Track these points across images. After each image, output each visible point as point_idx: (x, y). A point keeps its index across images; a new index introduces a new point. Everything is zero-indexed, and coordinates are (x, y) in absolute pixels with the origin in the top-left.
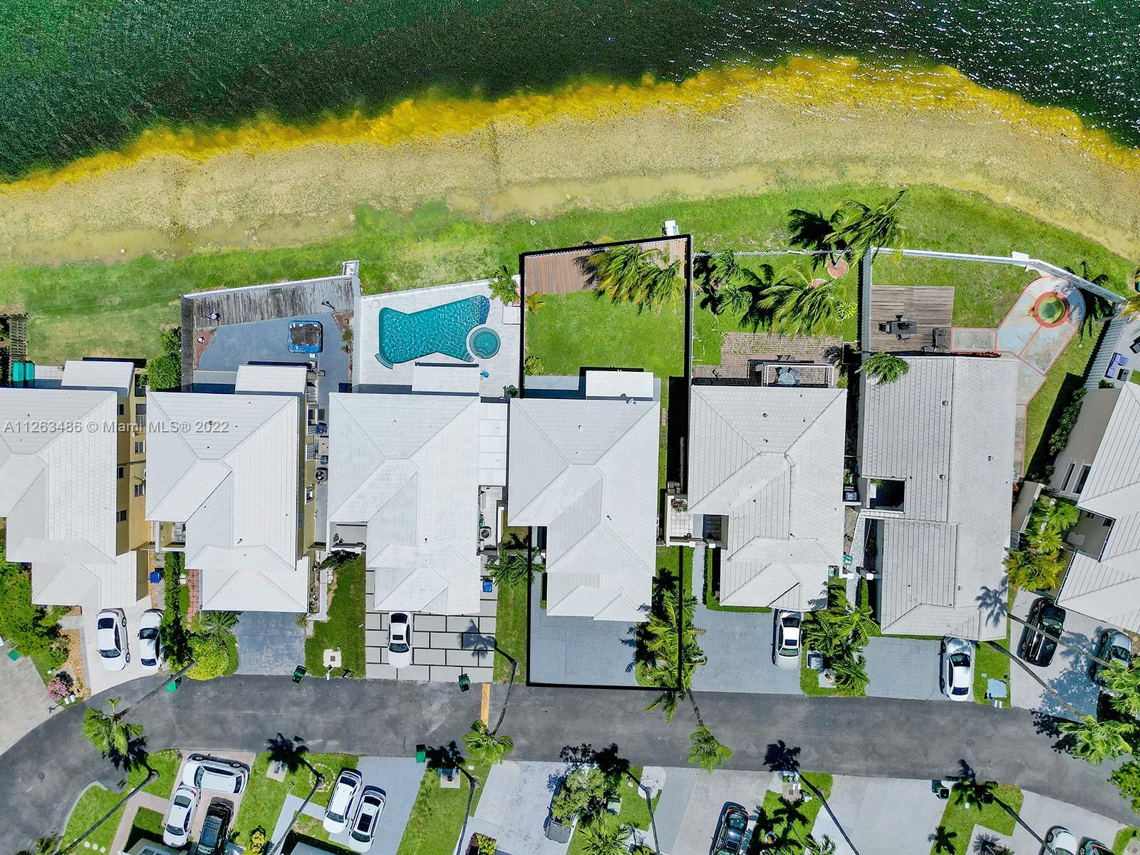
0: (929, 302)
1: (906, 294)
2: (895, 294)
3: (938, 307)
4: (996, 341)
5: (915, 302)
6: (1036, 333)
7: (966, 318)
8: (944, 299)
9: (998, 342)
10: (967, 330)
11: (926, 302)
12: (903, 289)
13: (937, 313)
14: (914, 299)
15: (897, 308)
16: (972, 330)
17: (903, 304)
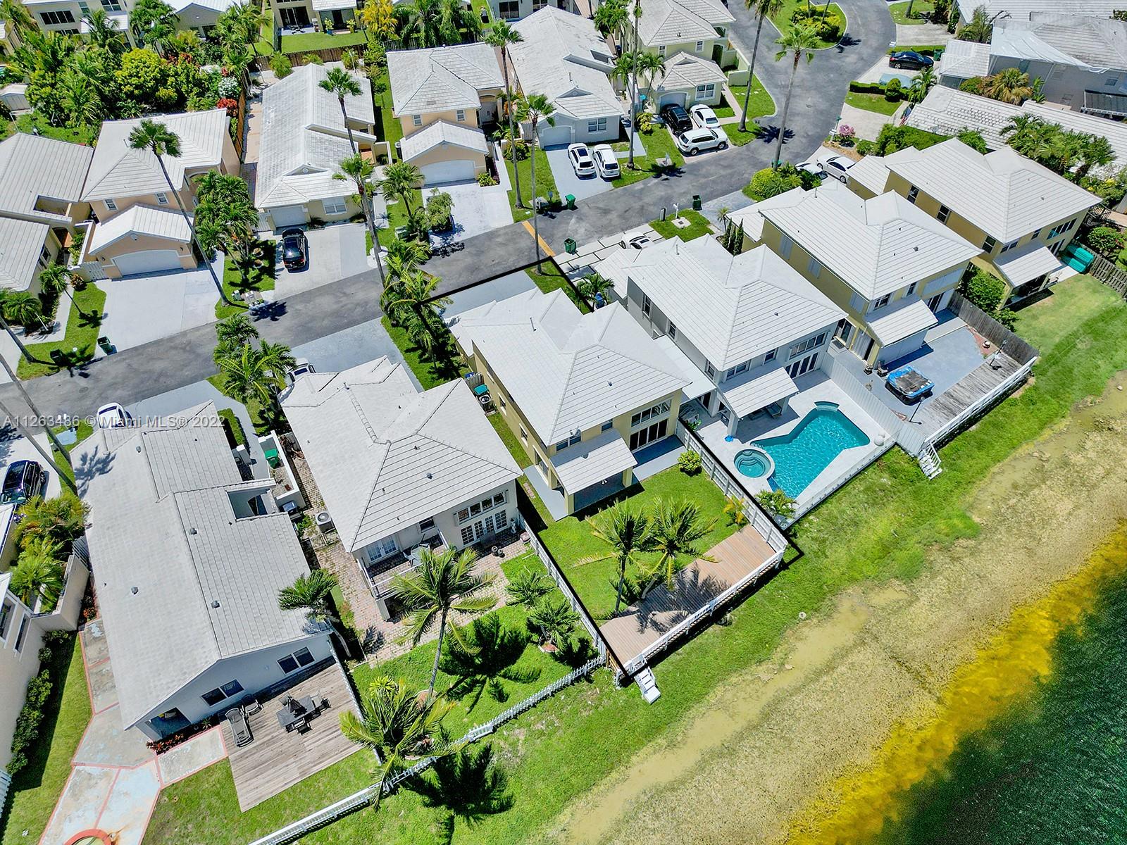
0: (273, 770)
1: (309, 763)
2: (323, 756)
3: (258, 771)
4: (159, 771)
5: (292, 760)
6: (101, 813)
7: (211, 780)
8: (252, 787)
9: (155, 771)
10: (205, 764)
11: (276, 768)
12: (315, 768)
13: (256, 764)
14: (294, 765)
15: (314, 740)
16: (198, 769)
17: (308, 748)
